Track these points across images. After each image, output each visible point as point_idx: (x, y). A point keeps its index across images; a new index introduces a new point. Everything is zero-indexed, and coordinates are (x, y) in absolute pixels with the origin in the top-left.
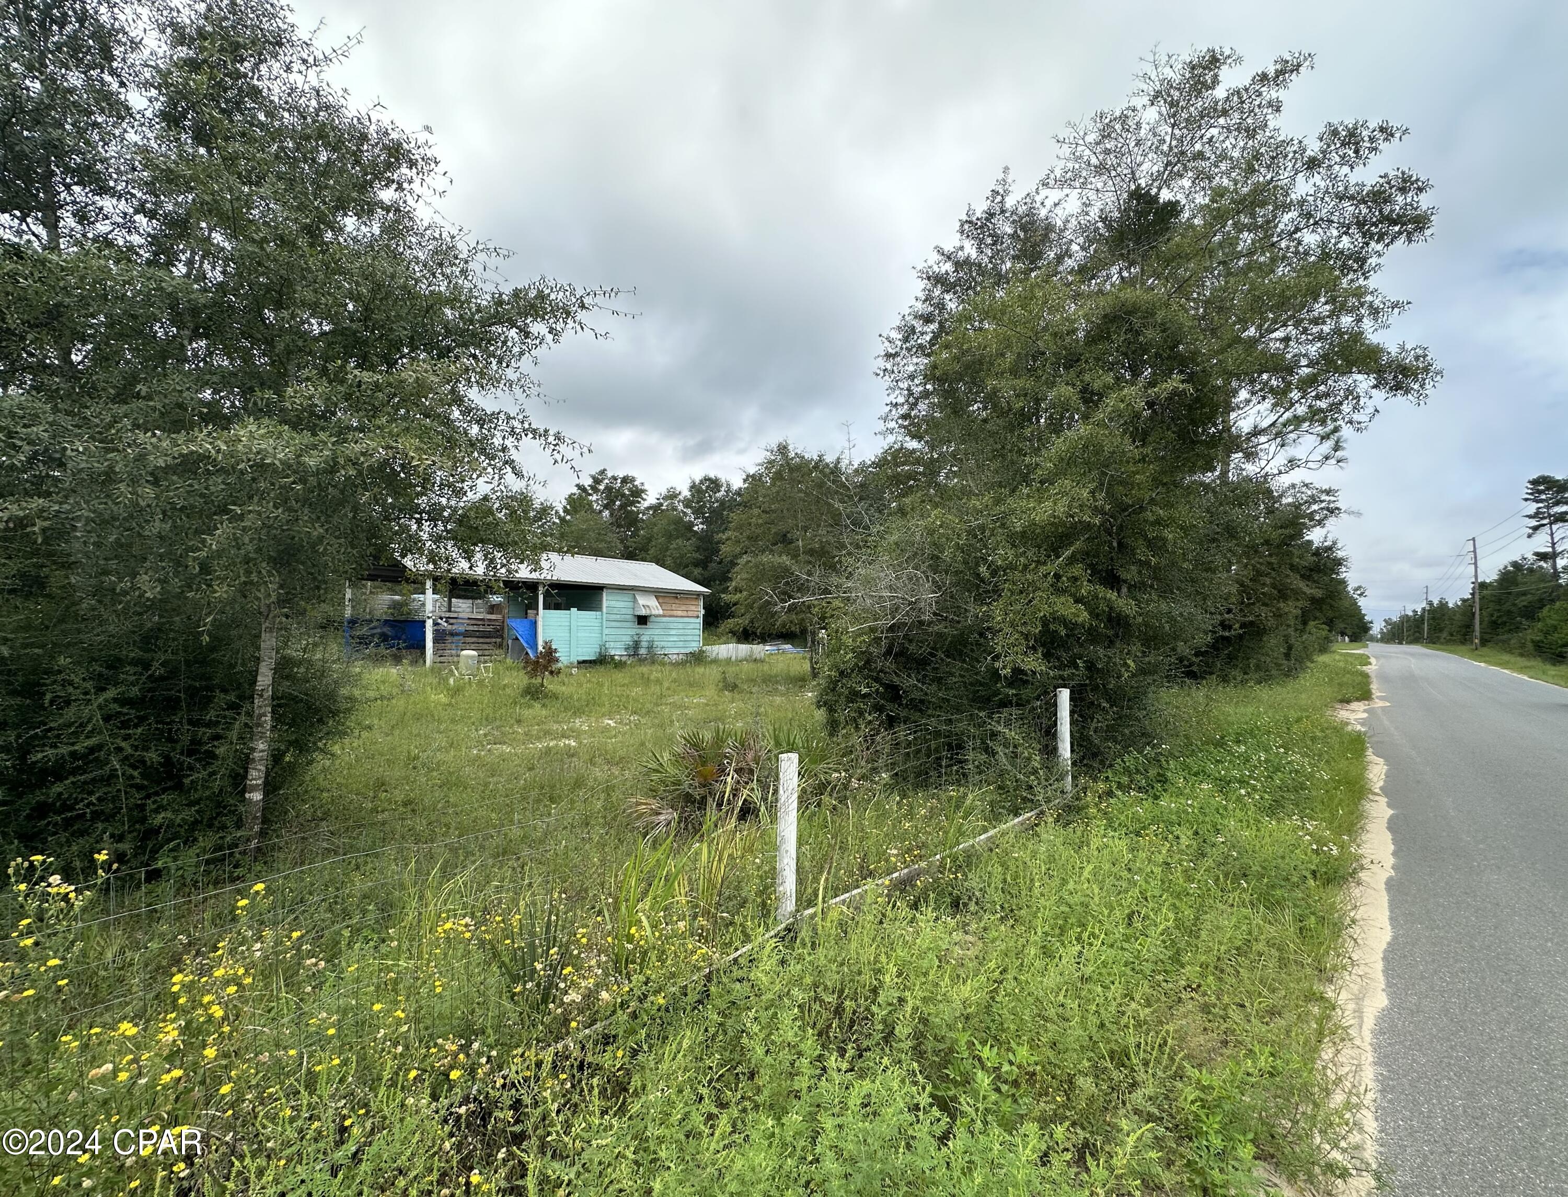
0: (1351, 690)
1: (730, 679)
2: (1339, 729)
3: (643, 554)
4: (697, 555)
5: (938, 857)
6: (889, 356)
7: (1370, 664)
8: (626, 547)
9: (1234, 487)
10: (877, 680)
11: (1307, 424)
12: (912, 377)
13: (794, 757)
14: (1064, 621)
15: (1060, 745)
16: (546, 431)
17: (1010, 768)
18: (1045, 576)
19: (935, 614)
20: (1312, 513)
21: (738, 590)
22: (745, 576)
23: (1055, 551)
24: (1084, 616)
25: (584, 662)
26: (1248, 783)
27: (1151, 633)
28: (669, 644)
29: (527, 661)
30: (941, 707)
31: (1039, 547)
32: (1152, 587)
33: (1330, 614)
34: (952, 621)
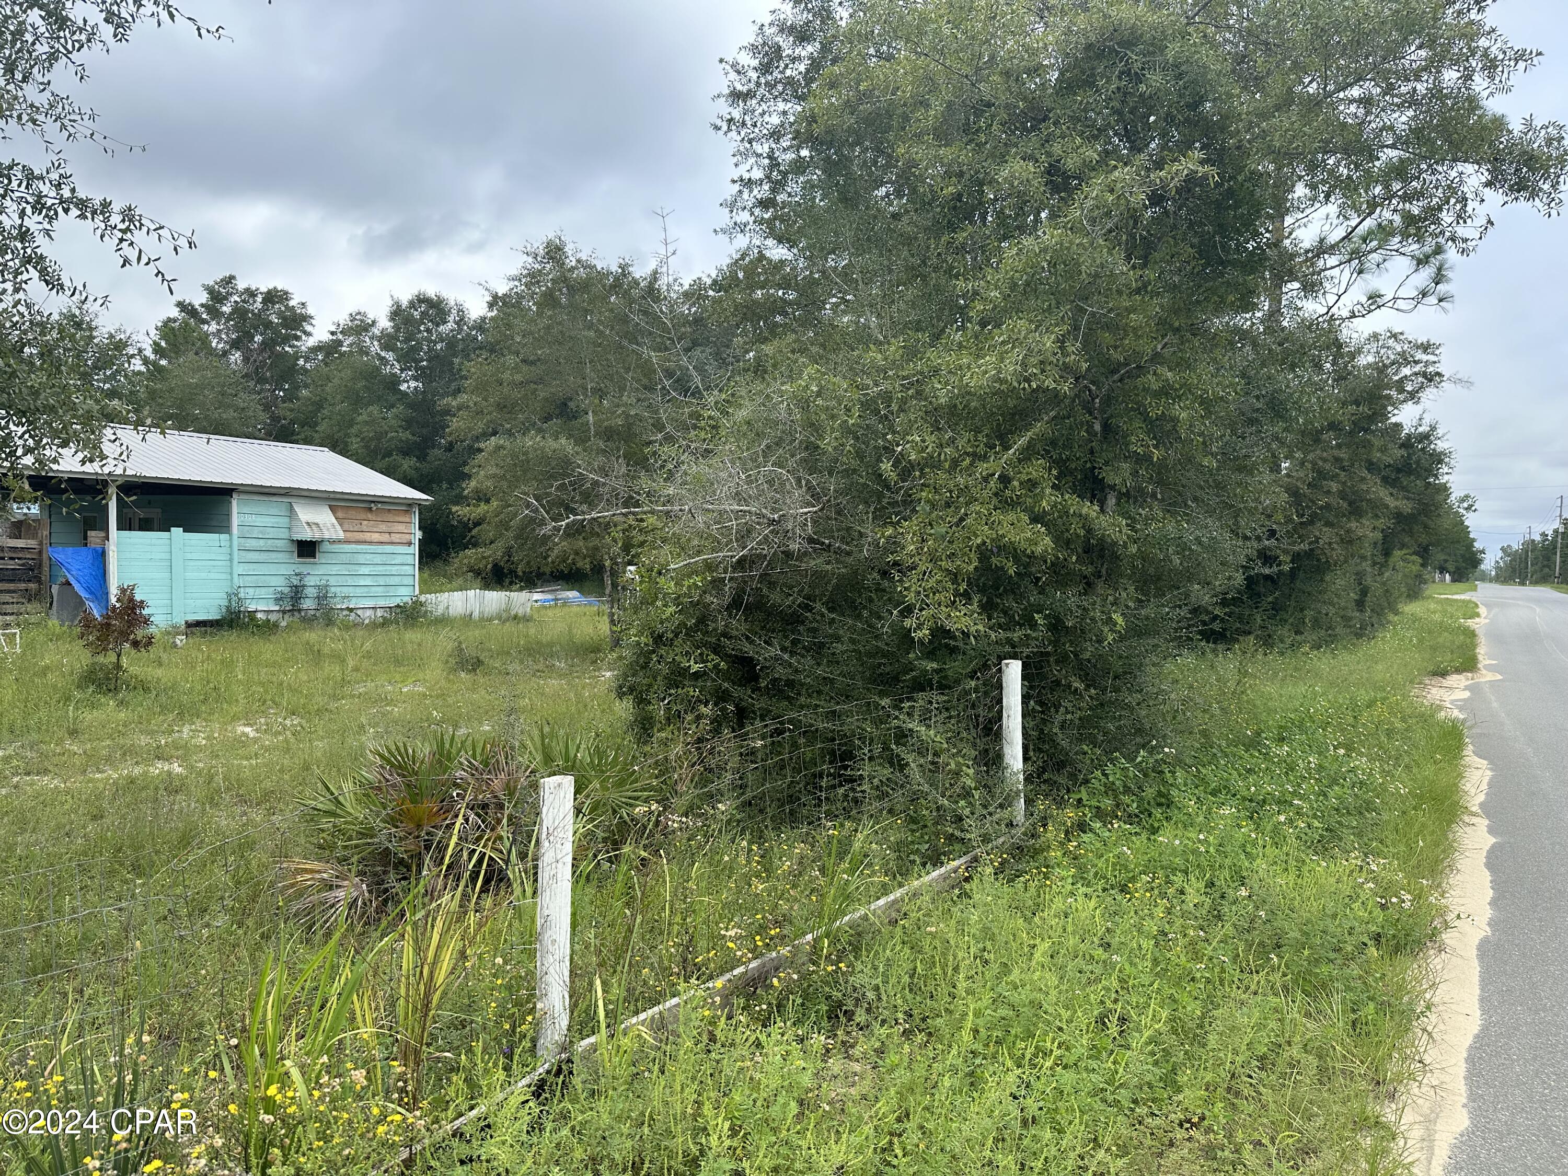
0: (1449, 656)
1: (470, 651)
2: (1427, 718)
3: (306, 431)
4: (406, 435)
5: (809, 937)
6: (736, 96)
7: (1478, 615)
8: (275, 419)
9: (1286, 337)
10: (716, 649)
11: (1397, 239)
12: (776, 135)
13: (567, 782)
14: (1013, 552)
15: (1007, 750)
16: (106, 205)
17: (926, 788)
18: (986, 479)
19: (811, 540)
20: (1401, 381)
21: (482, 497)
22: (493, 470)
23: (1003, 439)
24: (1045, 544)
25: (199, 624)
26: (1291, 805)
27: (1152, 571)
28: (359, 591)
29: (88, 622)
30: (819, 692)
31: (977, 431)
32: (1154, 495)
33: (1423, 539)
34: (838, 552)
